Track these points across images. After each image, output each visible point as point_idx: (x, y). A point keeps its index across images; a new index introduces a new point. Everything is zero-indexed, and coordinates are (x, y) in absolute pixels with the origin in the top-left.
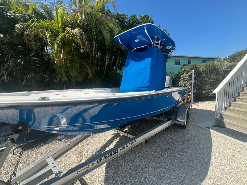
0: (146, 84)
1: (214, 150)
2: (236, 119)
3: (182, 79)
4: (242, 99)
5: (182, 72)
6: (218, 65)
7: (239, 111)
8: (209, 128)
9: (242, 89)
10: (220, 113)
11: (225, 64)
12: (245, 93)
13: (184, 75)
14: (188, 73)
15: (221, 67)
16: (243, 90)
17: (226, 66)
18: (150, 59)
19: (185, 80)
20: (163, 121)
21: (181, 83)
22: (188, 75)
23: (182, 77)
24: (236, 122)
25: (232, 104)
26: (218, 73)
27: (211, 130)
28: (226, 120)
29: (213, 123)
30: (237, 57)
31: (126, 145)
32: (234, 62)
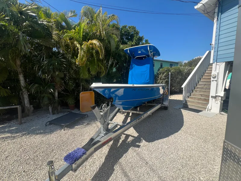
0: (147, 81)
1: (184, 117)
2: (193, 102)
3: (159, 78)
4: (196, 91)
5: (160, 73)
6: (182, 69)
7: (195, 98)
8: (180, 108)
9: (194, 88)
10: (186, 100)
11: (186, 68)
12: (198, 87)
13: (161, 75)
14: (163, 74)
15: (184, 70)
16: (197, 86)
17: (187, 70)
18: (149, 65)
19: (162, 79)
20: (155, 106)
21: (159, 81)
22: (164, 75)
23: (160, 76)
24: (194, 104)
25: (191, 94)
26: (182, 75)
27: (181, 109)
28: (188, 104)
29: (182, 106)
30: (193, 63)
31: (142, 116)
32: (191, 67)
